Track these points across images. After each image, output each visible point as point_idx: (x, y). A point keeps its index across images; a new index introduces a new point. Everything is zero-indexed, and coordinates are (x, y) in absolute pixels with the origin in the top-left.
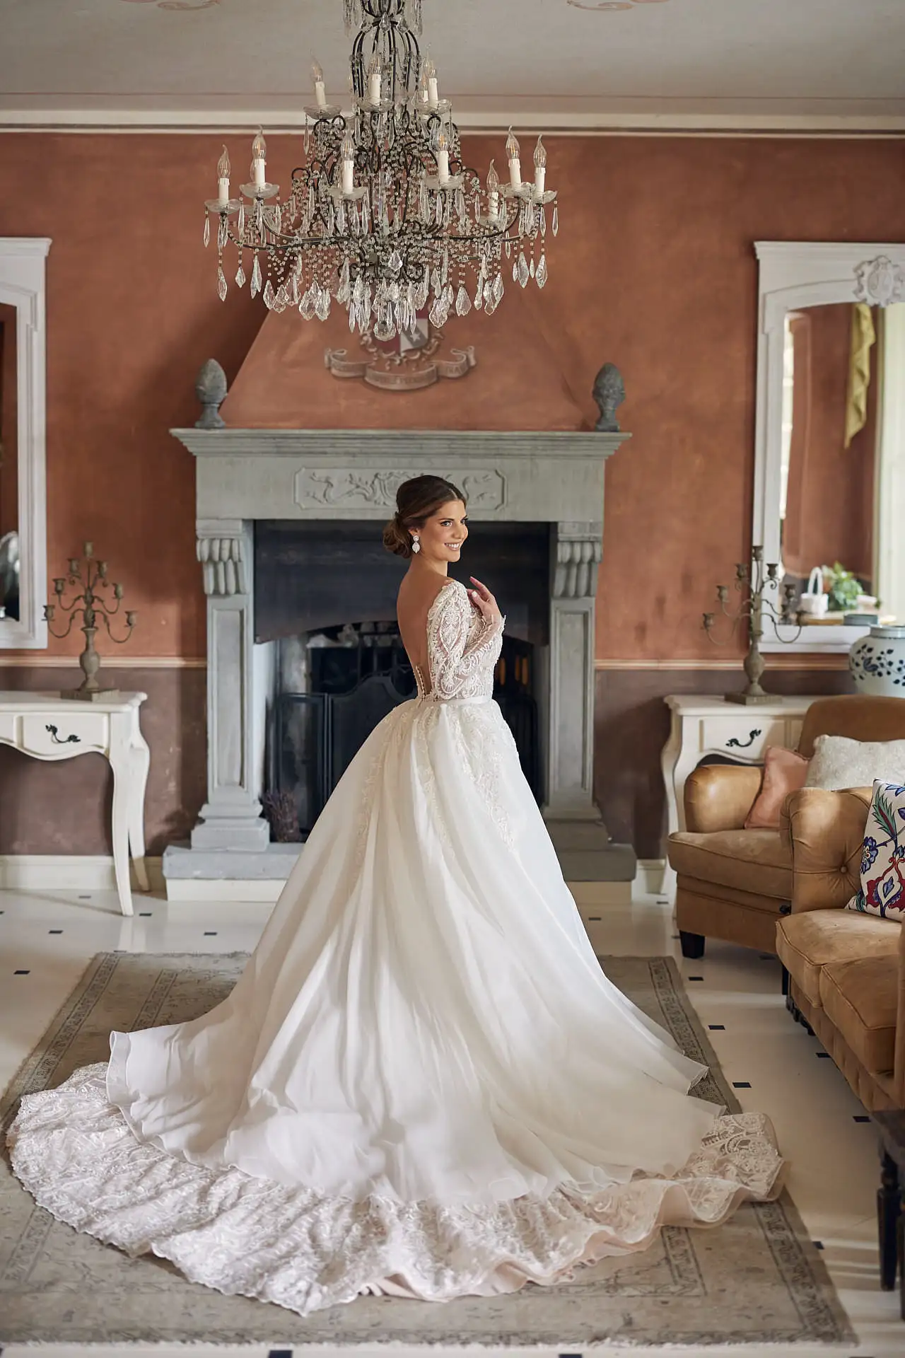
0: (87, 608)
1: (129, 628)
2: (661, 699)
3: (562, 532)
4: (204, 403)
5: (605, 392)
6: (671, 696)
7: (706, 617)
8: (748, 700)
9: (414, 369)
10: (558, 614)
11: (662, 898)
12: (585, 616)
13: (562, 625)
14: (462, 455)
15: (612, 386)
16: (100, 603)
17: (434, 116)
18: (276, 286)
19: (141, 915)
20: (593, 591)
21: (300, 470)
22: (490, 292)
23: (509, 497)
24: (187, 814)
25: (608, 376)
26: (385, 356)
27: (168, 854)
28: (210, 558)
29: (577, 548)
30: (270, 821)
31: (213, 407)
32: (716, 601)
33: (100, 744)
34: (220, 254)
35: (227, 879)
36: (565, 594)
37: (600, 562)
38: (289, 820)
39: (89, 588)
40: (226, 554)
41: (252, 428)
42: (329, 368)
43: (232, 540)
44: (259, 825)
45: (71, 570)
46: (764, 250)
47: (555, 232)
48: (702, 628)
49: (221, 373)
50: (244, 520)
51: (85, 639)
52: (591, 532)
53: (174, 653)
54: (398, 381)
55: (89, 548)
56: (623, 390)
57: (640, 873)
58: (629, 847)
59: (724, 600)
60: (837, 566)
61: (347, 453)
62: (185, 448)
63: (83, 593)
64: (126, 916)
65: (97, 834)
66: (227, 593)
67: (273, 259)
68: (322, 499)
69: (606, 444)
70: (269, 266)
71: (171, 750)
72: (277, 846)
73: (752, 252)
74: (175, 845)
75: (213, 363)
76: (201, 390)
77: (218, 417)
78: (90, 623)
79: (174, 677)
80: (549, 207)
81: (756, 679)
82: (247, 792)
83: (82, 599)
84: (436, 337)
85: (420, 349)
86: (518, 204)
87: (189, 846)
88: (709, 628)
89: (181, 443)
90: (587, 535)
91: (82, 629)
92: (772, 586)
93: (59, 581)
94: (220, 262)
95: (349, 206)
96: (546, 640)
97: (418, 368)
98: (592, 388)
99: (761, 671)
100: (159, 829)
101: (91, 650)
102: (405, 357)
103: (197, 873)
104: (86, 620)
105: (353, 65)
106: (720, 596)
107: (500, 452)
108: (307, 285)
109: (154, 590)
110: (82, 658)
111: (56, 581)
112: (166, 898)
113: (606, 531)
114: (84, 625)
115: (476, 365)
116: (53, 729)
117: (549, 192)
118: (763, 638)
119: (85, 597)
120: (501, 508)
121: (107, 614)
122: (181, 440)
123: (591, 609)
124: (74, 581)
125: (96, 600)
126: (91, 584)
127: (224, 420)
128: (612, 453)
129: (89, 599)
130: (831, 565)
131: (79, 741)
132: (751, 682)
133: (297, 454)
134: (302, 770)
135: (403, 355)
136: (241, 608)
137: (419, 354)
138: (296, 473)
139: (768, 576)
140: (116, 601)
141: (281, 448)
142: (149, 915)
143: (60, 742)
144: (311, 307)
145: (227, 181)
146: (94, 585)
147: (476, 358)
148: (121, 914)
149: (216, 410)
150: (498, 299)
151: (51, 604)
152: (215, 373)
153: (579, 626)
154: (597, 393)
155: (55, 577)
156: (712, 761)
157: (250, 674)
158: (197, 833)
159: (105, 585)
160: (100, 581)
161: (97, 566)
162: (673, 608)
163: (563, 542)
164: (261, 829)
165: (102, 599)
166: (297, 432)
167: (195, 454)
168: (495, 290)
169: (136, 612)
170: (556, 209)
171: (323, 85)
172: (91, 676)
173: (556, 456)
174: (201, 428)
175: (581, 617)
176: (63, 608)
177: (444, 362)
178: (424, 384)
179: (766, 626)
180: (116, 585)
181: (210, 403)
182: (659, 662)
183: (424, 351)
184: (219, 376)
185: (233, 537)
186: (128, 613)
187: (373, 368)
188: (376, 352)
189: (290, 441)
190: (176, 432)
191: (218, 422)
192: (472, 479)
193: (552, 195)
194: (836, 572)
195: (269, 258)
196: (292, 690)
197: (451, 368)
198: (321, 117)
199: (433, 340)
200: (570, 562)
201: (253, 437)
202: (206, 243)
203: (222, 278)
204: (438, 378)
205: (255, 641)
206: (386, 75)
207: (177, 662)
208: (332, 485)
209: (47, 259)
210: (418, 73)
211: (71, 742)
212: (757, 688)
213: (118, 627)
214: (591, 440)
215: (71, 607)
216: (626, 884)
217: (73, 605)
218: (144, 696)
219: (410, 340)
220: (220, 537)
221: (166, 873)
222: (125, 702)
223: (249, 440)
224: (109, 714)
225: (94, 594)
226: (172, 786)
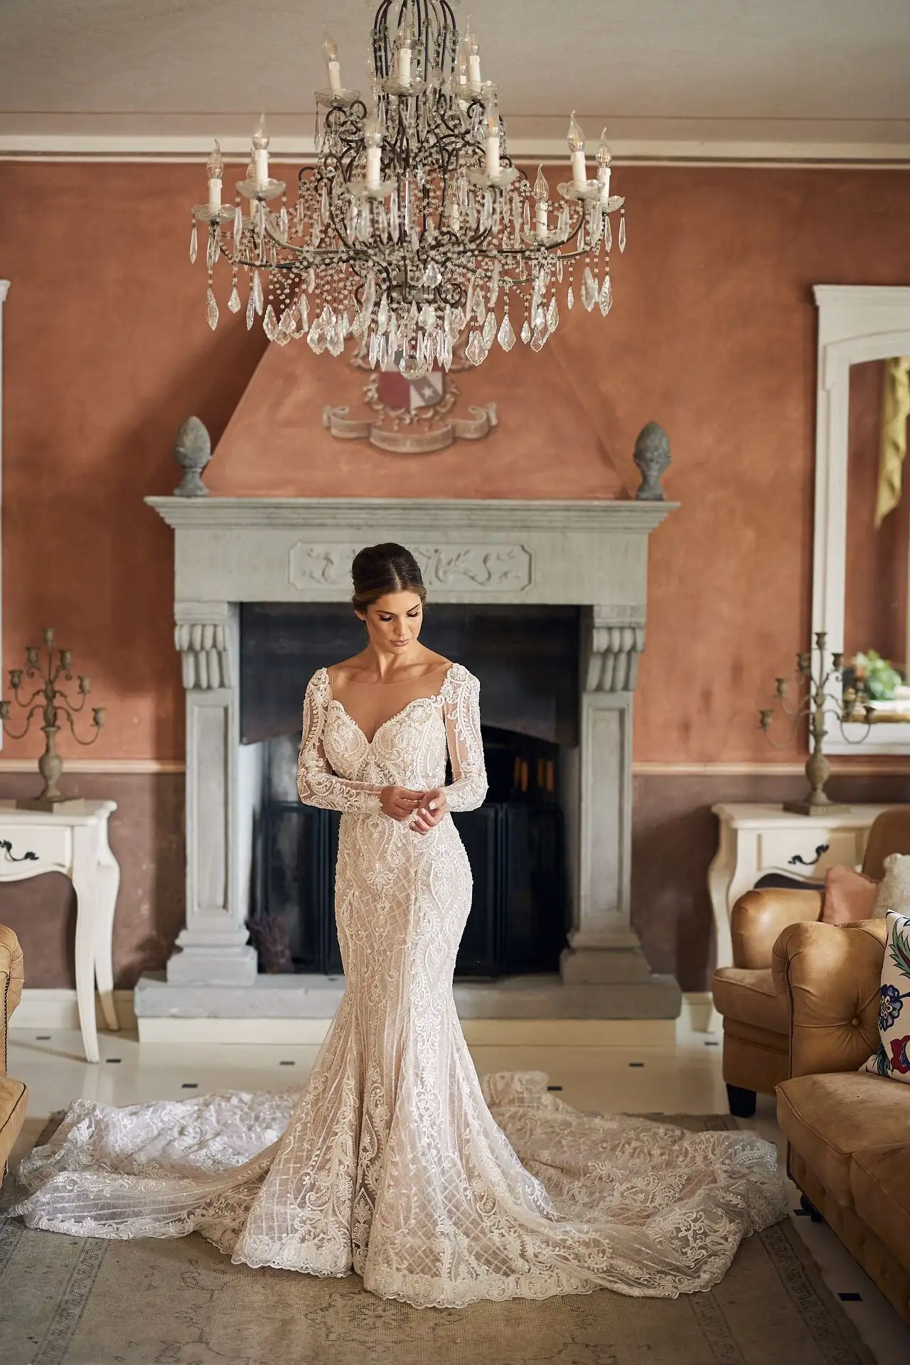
0: (48, 706)
1: (95, 729)
2: (708, 808)
3: (599, 617)
4: (184, 467)
5: (649, 455)
6: (720, 805)
7: (763, 714)
8: (813, 809)
9: (426, 429)
10: (591, 712)
11: (710, 1039)
12: (622, 713)
13: (595, 724)
14: (485, 527)
15: (657, 448)
16: (62, 698)
17: (475, 101)
18: (278, 312)
19: (109, 1061)
20: (632, 683)
21: (296, 544)
22: (543, 319)
23: (537, 576)
24: (164, 943)
25: (652, 437)
26: (393, 414)
27: (140, 989)
28: (191, 647)
29: (616, 634)
30: (257, 948)
31: (194, 472)
32: (776, 696)
33: (62, 863)
34: (210, 272)
35: (209, 1017)
36: (599, 688)
37: (643, 651)
38: (279, 948)
39: (49, 679)
40: (208, 643)
41: (238, 497)
42: (328, 428)
43: (215, 626)
44: (246, 954)
45: (29, 660)
46: (823, 294)
47: (622, 247)
48: (758, 728)
49: (204, 432)
50: (230, 603)
51: (45, 741)
52: (631, 616)
53: (149, 756)
54: (408, 443)
55: (50, 635)
56: (669, 452)
57: (686, 1009)
58: (670, 979)
59: (784, 695)
60: (872, 654)
61: (351, 526)
62: (162, 519)
63: (43, 687)
64: (91, 1062)
65: (58, 964)
66: (209, 687)
67: (275, 279)
68: (322, 579)
69: (648, 515)
70: (271, 287)
71: (144, 867)
72: (266, 978)
73: (810, 298)
74: (148, 977)
75: (195, 421)
76: (180, 452)
77: (200, 483)
78: (50, 722)
79: (148, 783)
80: (614, 217)
81: (820, 786)
82: (232, 915)
83: (42, 694)
84: (453, 394)
85: (433, 406)
86: (583, 207)
87: (164, 978)
88: (768, 727)
89: (158, 514)
90: (627, 620)
91: (43, 729)
92: (837, 678)
93: (16, 674)
94: (210, 282)
95: (375, 206)
96: (576, 740)
97: (431, 428)
98: (632, 450)
99: (825, 776)
100: (129, 958)
101: (52, 753)
102: (416, 415)
103: (174, 1011)
104: (46, 718)
105: (375, 41)
106: (779, 690)
107: (528, 524)
108: (318, 311)
109: (126, 685)
110: (42, 762)
111: (12, 673)
112: (137, 1038)
113: (649, 616)
114: (43, 724)
115: (496, 426)
116: (8, 846)
117: (616, 197)
118: (826, 739)
119: (45, 692)
120: (526, 589)
121: (71, 712)
122: (158, 510)
123: (628, 705)
124: (32, 674)
125: (58, 695)
126: (52, 677)
127: (207, 487)
128: (656, 525)
129: (50, 694)
130: (865, 653)
131: (37, 858)
132: (814, 789)
133: (293, 526)
134: (293, 889)
135: (413, 413)
136: (224, 705)
137: (430, 414)
138: (290, 549)
139: (832, 667)
140: (81, 695)
141: (274, 518)
142: (118, 1061)
143: (15, 860)
144: (322, 338)
145: (219, 182)
146: (56, 677)
147: (498, 417)
148: (85, 1060)
149: (197, 476)
150: (552, 329)
151: (7, 699)
152: (196, 434)
153: (615, 725)
154: (639, 456)
155: (11, 669)
156: (772, 882)
157: (235, 780)
158: (174, 964)
159: (69, 678)
160: (63, 673)
161: (59, 655)
162: (721, 702)
163: (599, 628)
164: (247, 959)
165: (66, 693)
166: (292, 500)
167: (172, 527)
168: (549, 317)
169: (104, 709)
170: (623, 220)
171: (338, 67)
172: (52, 783)
173: (591, 529)
174: (181, 496)
175: (616, 715)
176: (19, 703)
177: (460, 421)
178: (438, 446)
179: (830, 723)
180: (81, 679)
181: (191, 467)
182: (705, 766)
183: (438, 408)
184: (202, 436)
185: (216, 623)
186: (95, 711)
187: (380, 428)
188: (383, 409)
189: (283, 511)
190: (151, 500)
191: (201, 489)
192: (493, 558)
193: (619, 201)
194: (870, 659)
195: (271, 277)
196: (282, 798)
197: (470, 428)
198: (335, 104)
199: (448, 396)
200: (609, 650)
201: (241, 507)
202: (193, 259)
203: (213, 302)
204: (454, 439)
205: (241, 741)
206: (417, 52)
207: (152, 767)
208: (332, 563)
209: (4, 303)
210: (454, 51)
211: (28, 860)
212: (821, 796)
213: (83, 725)
214: (632, 510)
215: (29, 704)
216: (670, 1022)
217: (32, 700)
218: (112, 806)
219: (422, 395)
220: (203, 622)
221: (137, 1011)
222: (90, 813)
223: (236, 510)
224: (72, 827)
225: (57, 687)
226: (145, 909)
